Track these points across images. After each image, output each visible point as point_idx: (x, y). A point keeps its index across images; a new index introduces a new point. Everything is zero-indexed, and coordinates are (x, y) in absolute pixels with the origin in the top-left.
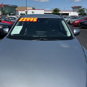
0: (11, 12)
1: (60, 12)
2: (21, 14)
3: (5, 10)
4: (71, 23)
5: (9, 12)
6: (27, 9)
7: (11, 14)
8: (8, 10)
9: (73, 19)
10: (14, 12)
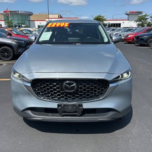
0: (22, 24)
1: (105, 22)
2: (39, 27)
3: (11, 21)
4: (123, 38)
5: (19, 24)
6: (49, 18)
7: (23, 26)
8: (18, 20)
9: (127, 31)
10: (27, 22)
